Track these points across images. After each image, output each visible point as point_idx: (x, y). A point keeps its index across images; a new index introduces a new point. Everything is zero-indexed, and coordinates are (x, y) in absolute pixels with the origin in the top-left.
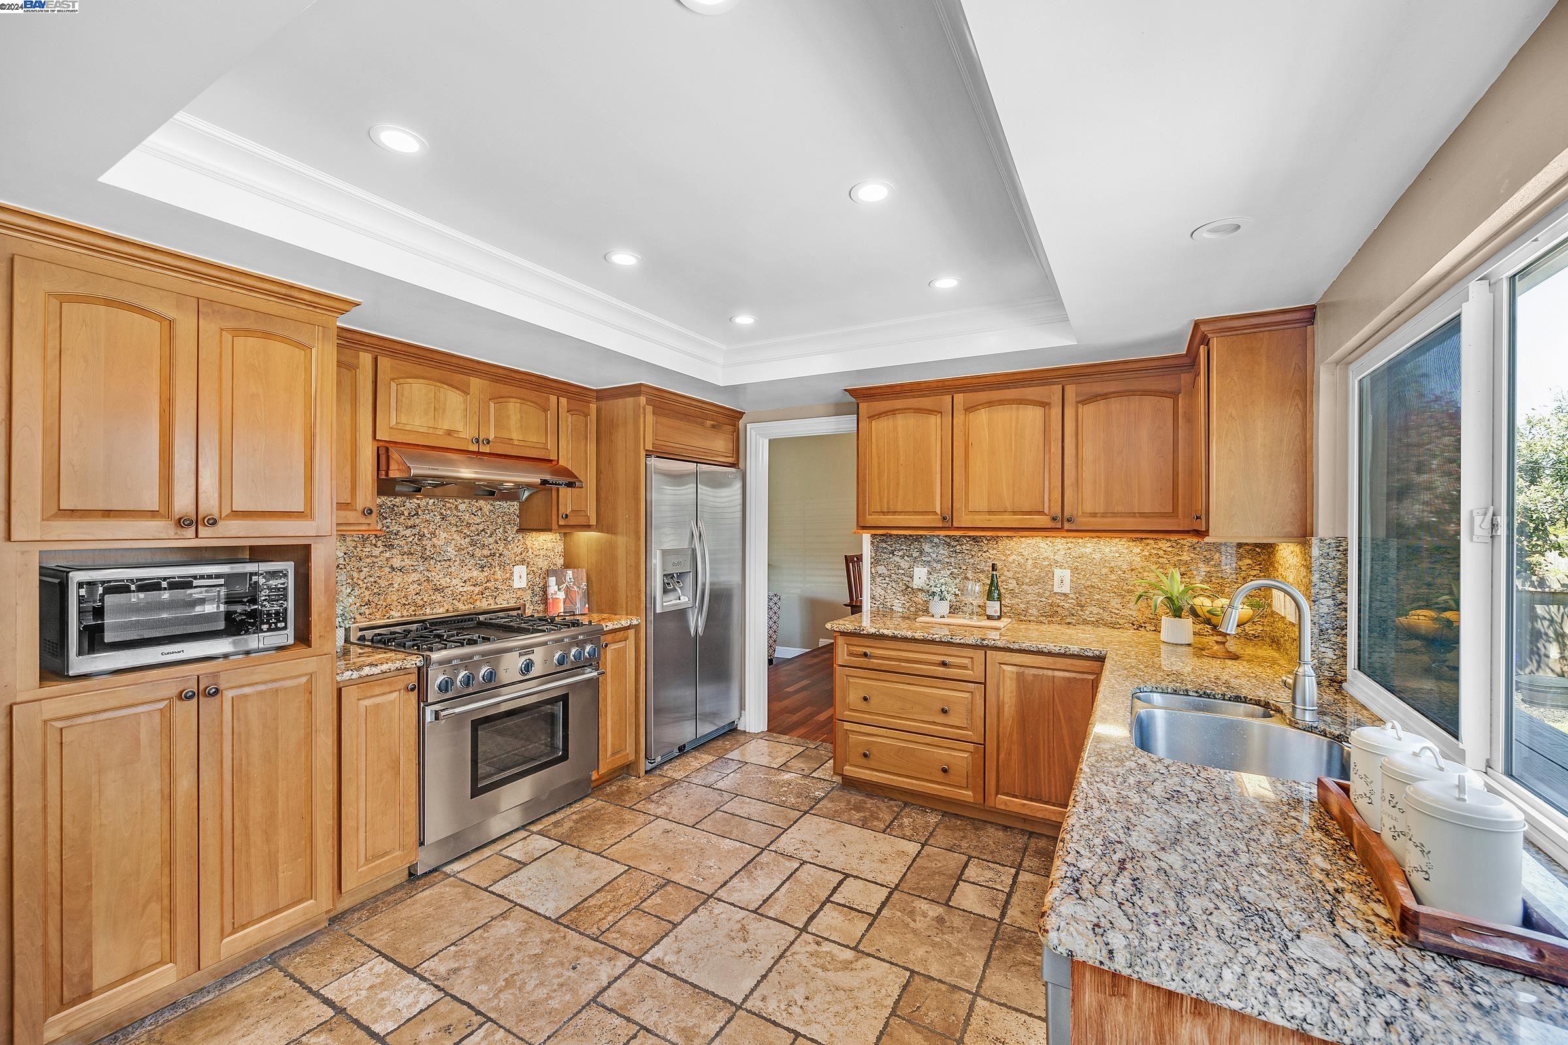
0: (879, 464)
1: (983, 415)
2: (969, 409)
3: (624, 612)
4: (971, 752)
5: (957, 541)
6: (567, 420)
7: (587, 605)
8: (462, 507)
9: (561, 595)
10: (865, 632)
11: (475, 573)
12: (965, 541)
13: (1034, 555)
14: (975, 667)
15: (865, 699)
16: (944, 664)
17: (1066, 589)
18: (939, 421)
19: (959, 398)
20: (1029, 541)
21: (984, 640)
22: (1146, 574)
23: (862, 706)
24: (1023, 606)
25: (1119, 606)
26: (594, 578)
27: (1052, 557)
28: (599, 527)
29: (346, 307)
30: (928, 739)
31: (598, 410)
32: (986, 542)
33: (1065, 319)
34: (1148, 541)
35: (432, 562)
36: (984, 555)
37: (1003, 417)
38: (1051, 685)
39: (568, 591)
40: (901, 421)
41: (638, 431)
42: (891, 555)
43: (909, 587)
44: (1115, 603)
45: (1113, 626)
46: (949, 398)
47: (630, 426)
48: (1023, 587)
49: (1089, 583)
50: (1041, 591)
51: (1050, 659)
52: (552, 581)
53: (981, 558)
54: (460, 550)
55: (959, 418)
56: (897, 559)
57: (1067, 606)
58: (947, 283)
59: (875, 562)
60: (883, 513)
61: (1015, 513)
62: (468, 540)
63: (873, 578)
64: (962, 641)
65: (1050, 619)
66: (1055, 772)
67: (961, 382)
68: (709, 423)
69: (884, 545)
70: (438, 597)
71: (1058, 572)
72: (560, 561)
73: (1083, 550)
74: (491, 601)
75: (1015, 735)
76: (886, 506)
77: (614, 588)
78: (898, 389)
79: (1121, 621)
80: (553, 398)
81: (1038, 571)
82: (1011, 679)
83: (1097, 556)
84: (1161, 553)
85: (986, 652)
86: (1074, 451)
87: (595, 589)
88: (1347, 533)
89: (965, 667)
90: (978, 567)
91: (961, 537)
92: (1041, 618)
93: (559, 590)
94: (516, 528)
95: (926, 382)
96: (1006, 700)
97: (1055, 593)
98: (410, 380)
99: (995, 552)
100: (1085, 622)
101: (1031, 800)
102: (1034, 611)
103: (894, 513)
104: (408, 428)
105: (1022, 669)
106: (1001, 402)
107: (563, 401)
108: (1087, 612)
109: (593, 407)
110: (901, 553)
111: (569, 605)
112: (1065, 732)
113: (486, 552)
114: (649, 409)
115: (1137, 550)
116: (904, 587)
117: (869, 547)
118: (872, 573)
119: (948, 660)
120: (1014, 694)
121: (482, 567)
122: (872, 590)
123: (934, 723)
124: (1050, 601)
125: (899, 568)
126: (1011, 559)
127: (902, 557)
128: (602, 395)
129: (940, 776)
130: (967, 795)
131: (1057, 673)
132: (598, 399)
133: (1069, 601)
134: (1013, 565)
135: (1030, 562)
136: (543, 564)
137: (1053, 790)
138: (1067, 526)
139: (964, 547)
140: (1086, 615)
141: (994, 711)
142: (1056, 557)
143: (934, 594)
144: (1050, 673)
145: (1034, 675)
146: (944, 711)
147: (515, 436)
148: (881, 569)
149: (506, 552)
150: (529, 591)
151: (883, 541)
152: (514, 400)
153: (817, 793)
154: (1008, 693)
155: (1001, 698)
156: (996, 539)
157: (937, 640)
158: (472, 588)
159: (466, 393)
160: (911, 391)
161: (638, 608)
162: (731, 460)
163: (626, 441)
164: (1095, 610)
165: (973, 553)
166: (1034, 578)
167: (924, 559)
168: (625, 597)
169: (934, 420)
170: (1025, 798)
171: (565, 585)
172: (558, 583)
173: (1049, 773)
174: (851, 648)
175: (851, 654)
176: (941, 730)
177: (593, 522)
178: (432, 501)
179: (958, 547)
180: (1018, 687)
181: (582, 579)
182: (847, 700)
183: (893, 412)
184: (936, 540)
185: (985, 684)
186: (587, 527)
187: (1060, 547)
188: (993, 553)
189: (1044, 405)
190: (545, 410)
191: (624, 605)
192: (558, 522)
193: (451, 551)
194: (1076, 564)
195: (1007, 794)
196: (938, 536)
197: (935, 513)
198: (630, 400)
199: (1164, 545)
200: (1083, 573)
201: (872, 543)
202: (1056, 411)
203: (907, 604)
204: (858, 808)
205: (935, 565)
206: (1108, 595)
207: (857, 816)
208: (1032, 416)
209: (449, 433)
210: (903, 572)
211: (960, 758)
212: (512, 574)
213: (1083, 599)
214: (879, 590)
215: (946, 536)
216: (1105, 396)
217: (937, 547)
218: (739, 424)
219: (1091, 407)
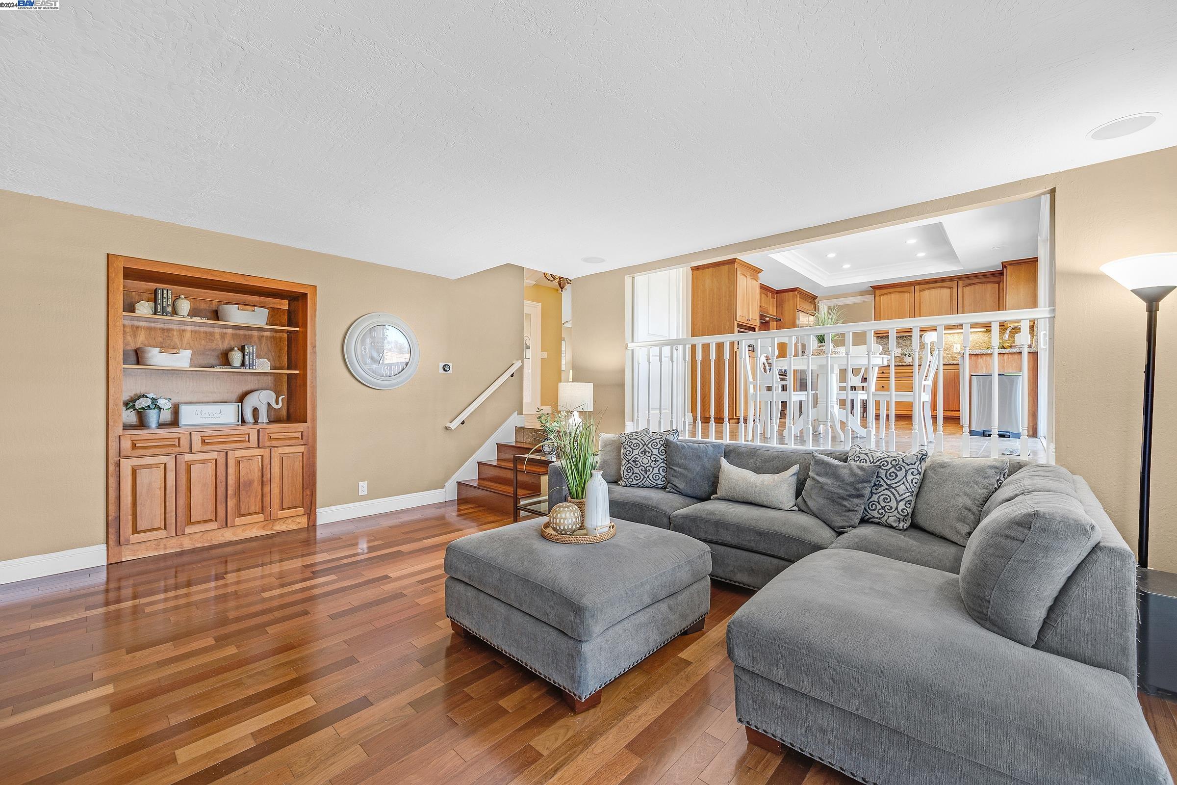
1: (927, 292)
2: (920, 291)
6: (771, 300)
15: (883, 387)
18: (909, 295)
19: (917, 287)
29: (760, 271)
33: (959, 262)
37: (934, 292)
38: (954, 374)
40: (893, 295)
41: (795, 303)
46: (913, 287)
47: (791, 302)
51: (953, 366)
55: (917, 294)
58: (921, 255)
67: (918, 282)
68: (810, 300)
71: (955, 346)
78: (892, 285)
86: (962, 303)
95: (904, 283)
97: (954, 353)
101: (947, 410)
106: (934, 288)
109: (776, 296)
114: (798, 295)
115: (986, 335)
124: (952, 356)
128: (778, 292)
132: (776, 293)
137: (954, 406)
142: (954, 340)
143: (906, 355)
144: (953, 370)
160: (898, 286)
163: (789, 308)
166: (946, 348)
167: (899, 345)
169: (907, 295)
183: (890, 293)
184: (905, 338)
187: (956, 337)
189: (950, 288)
198: (790, 293)
202: (955, 290)
205: (904, 347)
208: (946, 291)
216: (973, 284)
217: (905, 340)
218: (816, 301)
219: (968, 288)
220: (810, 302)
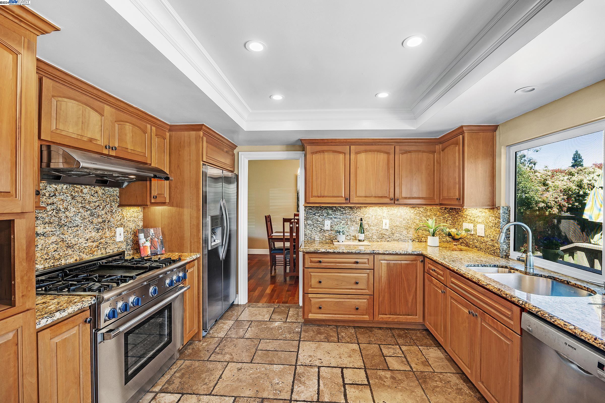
0: (316, 174)
1: (362, 156)
2: (357, 153)
3: (189, 251)
4: (368, 299)
5: (344, 209)
6: (156, 140)
7: (164, 249)
8: (85, 191)
9: (148, 244)
10: (320, 251)
11: (94, 234)
12: (347, 209)
13: (375, 214)
14: (369, 263)
15: (320, 282)
16: (357, 263)
17: (387, 228)
18: (344, 157)
19: (352, 147)
20: (373, 209)
21: (374, 251)
22: (415, 220)
23: (318, 285)
24: (370, 235)
25: (406, 233)
26: (166, 233)
27: (382, 215)
28: (171, 204)
30: (349, 296)
31: (170, 136)
32: (356, 209)
34: (416, 208)
35: (66, 228)
36: (355, 214)
37: (371, 157)
38: (400, 267)
39: (152, 241)
40: (326, 155)
41: (199, 150)
42: (314, 216)
43: (322, 229)
44: (405, 232)
45: (404, 241)
46: (348, 147)
47: (193, 147)
48: (370, 227)
49: (396, 225)
50: (378, 229)
51: (400, 257)
52: (142, 236)
53: (354, 216)
54: (84, 219)
55: (353, 156)
56: (317, 217)
57: (387, 234)
59: (306, 219)
60: (318, 197)
61: (375, 197)
62: (89, 212)
63: (305, 226)
64: (365, 252)
65: (381, 240)
66: (402, 302)
67: (354, 141)
68: (225, 150)
69: (311, 211)
70: (70, 251)
71: (384, 221)
72: (141, 224)
73: (394, 212)
74: (103, 251)
75: (386, 289)
76: (319, 194)
77: (182, 238)
78: (326, 141)
79: (407, 239)
80: (149, 126)
81: (376, 220)
82: (384, 266)
83: (399, 214)
84: (420, 212)
85: (374, 256)
86: (398, 173)
87: (167, 239)
88: (509, 205)
89: (365, 263)
90: (353, 220)
91: (345, 207)
92: (378, 240)
93: (147, 241)
94: (117, 204)
95: (339, 139)
96: (383, 275)
97: (383, 229)
98: (65, 100)
99: (359, 213)
100: (394, 240)
101: (392, 315)
102: (375, 237)
103: (323, 196)
104: (64, 133)
105: (389, 262)
106: (370, 151)
107: (154, 128)
108: (395, 236)
109: (168, 134)
110: (318, 214)
111: (153, 249)
112: (406, 285)
113: (100, 220)
114: (205, 139)
115: (412, 211)
116: (320, 230)
117: (304, 212)
118: (305, 224)
119: (358, 260)
120: (386, 272)
121: (98, 230)
122: (305, 231)
123: (352, 289)
124: (381, 233)
125: (318, 221)
126: (366, 216)
127: (319, 216)
128: (172, 128)
129: (354, 312)
130: (366, 317)
131: (403, 262)
132: (171, 130)
133: (389, 232)
134: (367, 218)
135: (374, 217)
136: (132, 226)
138: (396, 202)
139: (346, 211)
140: (394, 237)
141: (378, 280)
142: (384, 215)
143: (339, 232)
144: (399, 262)
145: (394, 264)
146: (357, 283)
147: (130, 147)
148: (309, 222)
149: (112, 219)
150: (125, 243)
151: (310, 209)
152: (128, 124)
153: (296, 330)
154: (383, 272)
155: (380, 274)
156: (360, 208)
157: (354, 252)
158: (92, 244)
159: (102, 115)
160: (331, 142)
161: (198, 248)
162: (231, 169)
163: (190, 156)
164: (398, 235)
165: (350, 214)
166: (375, 223)
167: (329, 217)
168: (189, 242)
169: (342, 156)
170: (390, 314)
171: (149, 238)
172: (146, 237)
173: (400, 303)
174: (311, 259)
175: (311, 262)
176: (355, 291)
177: (168, 201)
178: (65, 186)
179: (344, 211)
180: (388, 270)
181: (159, 234)
182: (310, 284)
183: (323, 151)
185: (374, 269)
186: (163, 204)
187: (385, 210)
188: (359, 214)
189: (388, 153)
190: (145, 132)
191: (189, 247)
192: (151, 200)
193: (78, 220)
194: (391, 217)
195: (383, 314)
196: (335, 207)
197: (342, 197)
198: (193, 133)
199: (421, 209)
200: (393, 221)
201: (305, 210)
202: (392, 156)
203: (322, 237)
204: (320, 333)
205: (334, 219)
206: (402, 229)
207: (322, 337)
208: (382, 157)
209: (91, 140)
210: (319, 223)
211: (362, 302)
212: (115, 233)
213: (393, 231)
214: (308, 231)
215: (339, 207)
216: (411, 152)
217: (335, 211)
218: (235, 151)
219: (405, 155)
220: (227, 152)
